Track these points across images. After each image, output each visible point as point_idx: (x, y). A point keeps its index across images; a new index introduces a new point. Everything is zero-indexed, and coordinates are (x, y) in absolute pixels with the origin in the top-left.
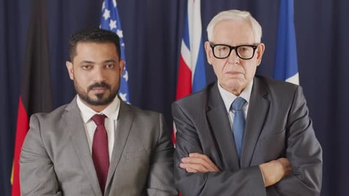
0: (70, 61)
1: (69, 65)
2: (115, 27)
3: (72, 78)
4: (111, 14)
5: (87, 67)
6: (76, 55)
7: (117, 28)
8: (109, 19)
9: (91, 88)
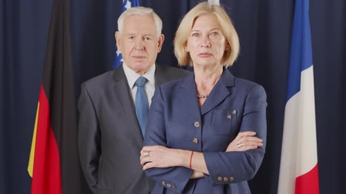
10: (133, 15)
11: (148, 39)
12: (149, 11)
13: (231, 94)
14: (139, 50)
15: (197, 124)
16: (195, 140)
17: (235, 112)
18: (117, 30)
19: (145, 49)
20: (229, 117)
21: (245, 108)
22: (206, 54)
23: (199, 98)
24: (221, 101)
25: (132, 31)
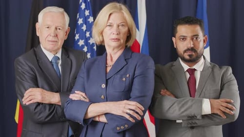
0: (175, 37)
1: (174, 39)
2: (88, 14)
3: (175, 47)
4: (86, 6)
5: (183, 39)
6: (177, 32)
7: (90, 15)
8: (85, 9)
9: (185, 51)
10: (51, 12)
11: (59, 29)
12: (61, 10)
13: (127, 64)
14: (53, 36)
15: (104, 86)
16: (103, 97)
17: (128, 75)
18: (37, 22)
19: (57, 35)
20: (124, 79)
21: (136, 72)
22: (116, 39)
23: (106, 67)
24: (120, 69)
25: (49, 23)
